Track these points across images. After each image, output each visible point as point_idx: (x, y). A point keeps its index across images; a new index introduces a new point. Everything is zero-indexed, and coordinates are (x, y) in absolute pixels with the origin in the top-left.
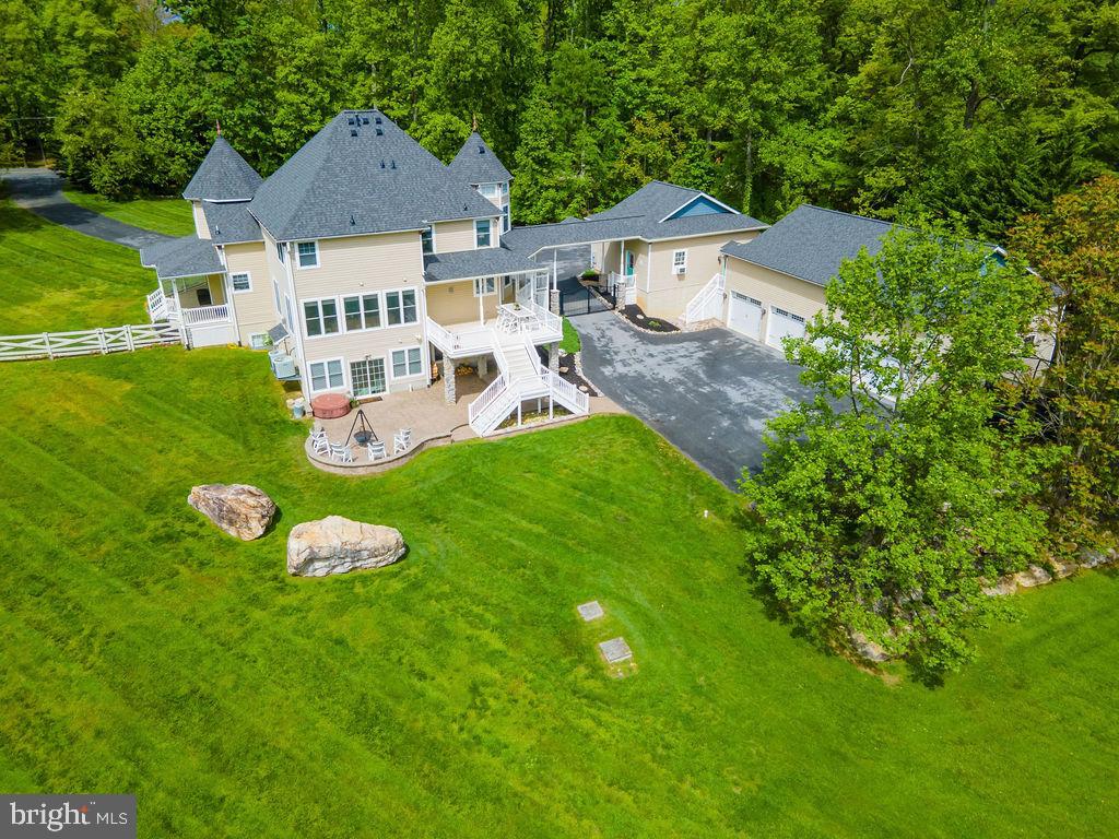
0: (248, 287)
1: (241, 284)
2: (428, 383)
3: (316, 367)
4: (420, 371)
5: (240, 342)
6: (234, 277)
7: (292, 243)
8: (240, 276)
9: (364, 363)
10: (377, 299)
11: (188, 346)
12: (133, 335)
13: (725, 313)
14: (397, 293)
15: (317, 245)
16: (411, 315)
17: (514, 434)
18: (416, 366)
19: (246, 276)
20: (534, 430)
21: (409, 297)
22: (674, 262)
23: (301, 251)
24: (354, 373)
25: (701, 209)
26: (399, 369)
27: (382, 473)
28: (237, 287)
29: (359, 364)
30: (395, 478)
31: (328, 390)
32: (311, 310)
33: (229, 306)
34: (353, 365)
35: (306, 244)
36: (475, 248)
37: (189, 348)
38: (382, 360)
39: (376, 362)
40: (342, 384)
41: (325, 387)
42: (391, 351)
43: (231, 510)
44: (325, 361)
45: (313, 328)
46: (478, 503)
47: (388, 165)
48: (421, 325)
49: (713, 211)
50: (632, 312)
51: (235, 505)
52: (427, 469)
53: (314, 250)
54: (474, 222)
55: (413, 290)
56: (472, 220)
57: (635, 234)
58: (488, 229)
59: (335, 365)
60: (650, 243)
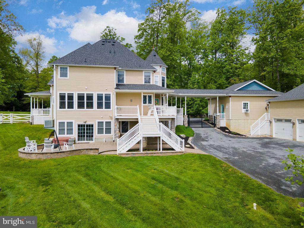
3: (61, 124)
7: (57, 66)
9: (84, 125)
10: (93, 96)
11: (31, 123)
13: (271, 131)
14: (103, 94)
15: (68, 68)
16: (108, 106)
18: (108, 131)
21: (108, 98)
22: (243, 107)
23: (61, 71)
24: (79, 129)
25: (255, 88)
26: (100, 131)
29: (82, 126)
31: (66, 135)
32: (62, 97)
33: (51, 109)
34: (79, 126)
35: (64, 68)
36: (143, 83)
37: (31, 124)
38: (92, 126)
39: (90, 125)
40: (72, 134)
41: (64, 134)
42: (97, 121)
44: (66, 121)
45: (62, 105)
48: (113, 111)
49: (261, 89)
50: (223, 129)
53: (67, 71)
54: (144, 72)
55: (110, 94)
56: (142, 71)
57: (223, 94)
58: (149, 76)
59: (70, 124)
60: (230, 96)
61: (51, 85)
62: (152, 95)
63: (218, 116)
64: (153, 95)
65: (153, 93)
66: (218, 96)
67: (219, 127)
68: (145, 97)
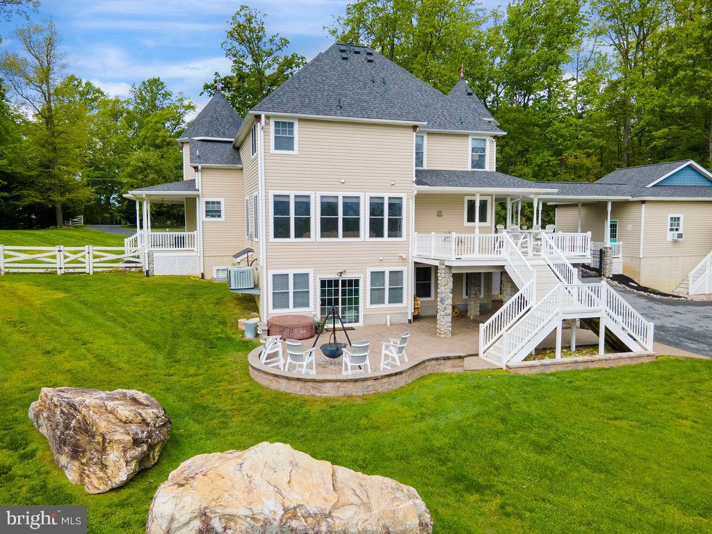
0: (220, 216)
1: (213, 211)
2: (410, 317)
3: (280, 280)
4: (401, 301)
5: (203, 275)
6: (207, 203)
7: (268, 117)
8: (213, 203)
9: (337, 282)
10: (358, 204)
11: (147, 272)
12: (95, 257)
14: (383, 198)
15: (296, 125)
16: (395, 228)
17: (553, 370)
18: (396, 296)
19: (219, 203)
20: (581, 367)
21: (395, 207)
22: (669, 227)
23: (277, 131)
24: (323, 293)
26: (377, 298)
27: (364, 398)
28: (210, 213)
29: (330, 282)
30: (386, 405)
31: (291, 310)
32: (281, 206)
33: (198, 234)
34: (323, 283)
35: (284, 123)
36: (469, 168)
37: (148, 275)
38: (357, 282)
39: (350, 281)
40: (307, 305)
41: (287, 306)
42: (370, 269)
43: (86, 428)
44: (291, 272)
45: (281, 229)
46: (549, 460)
47: (378, 81)
48: (407, 243)
50: (622, 280)
51: (92, 416)
52: (438, 398)
53: (291, 132)
54: (470, 139)
55: (401, 198)
56: (467, 135)
57: (623, 195)
58: (484, 150)
59: (302, 279)
60: (643, 202)
61: (200, 167)
62: (489, 199)
63: (610, 248)
64: (492, 198)
65: (492, 195)
66: (610, 200)
67: (611, 276)
68: (471, 205)
